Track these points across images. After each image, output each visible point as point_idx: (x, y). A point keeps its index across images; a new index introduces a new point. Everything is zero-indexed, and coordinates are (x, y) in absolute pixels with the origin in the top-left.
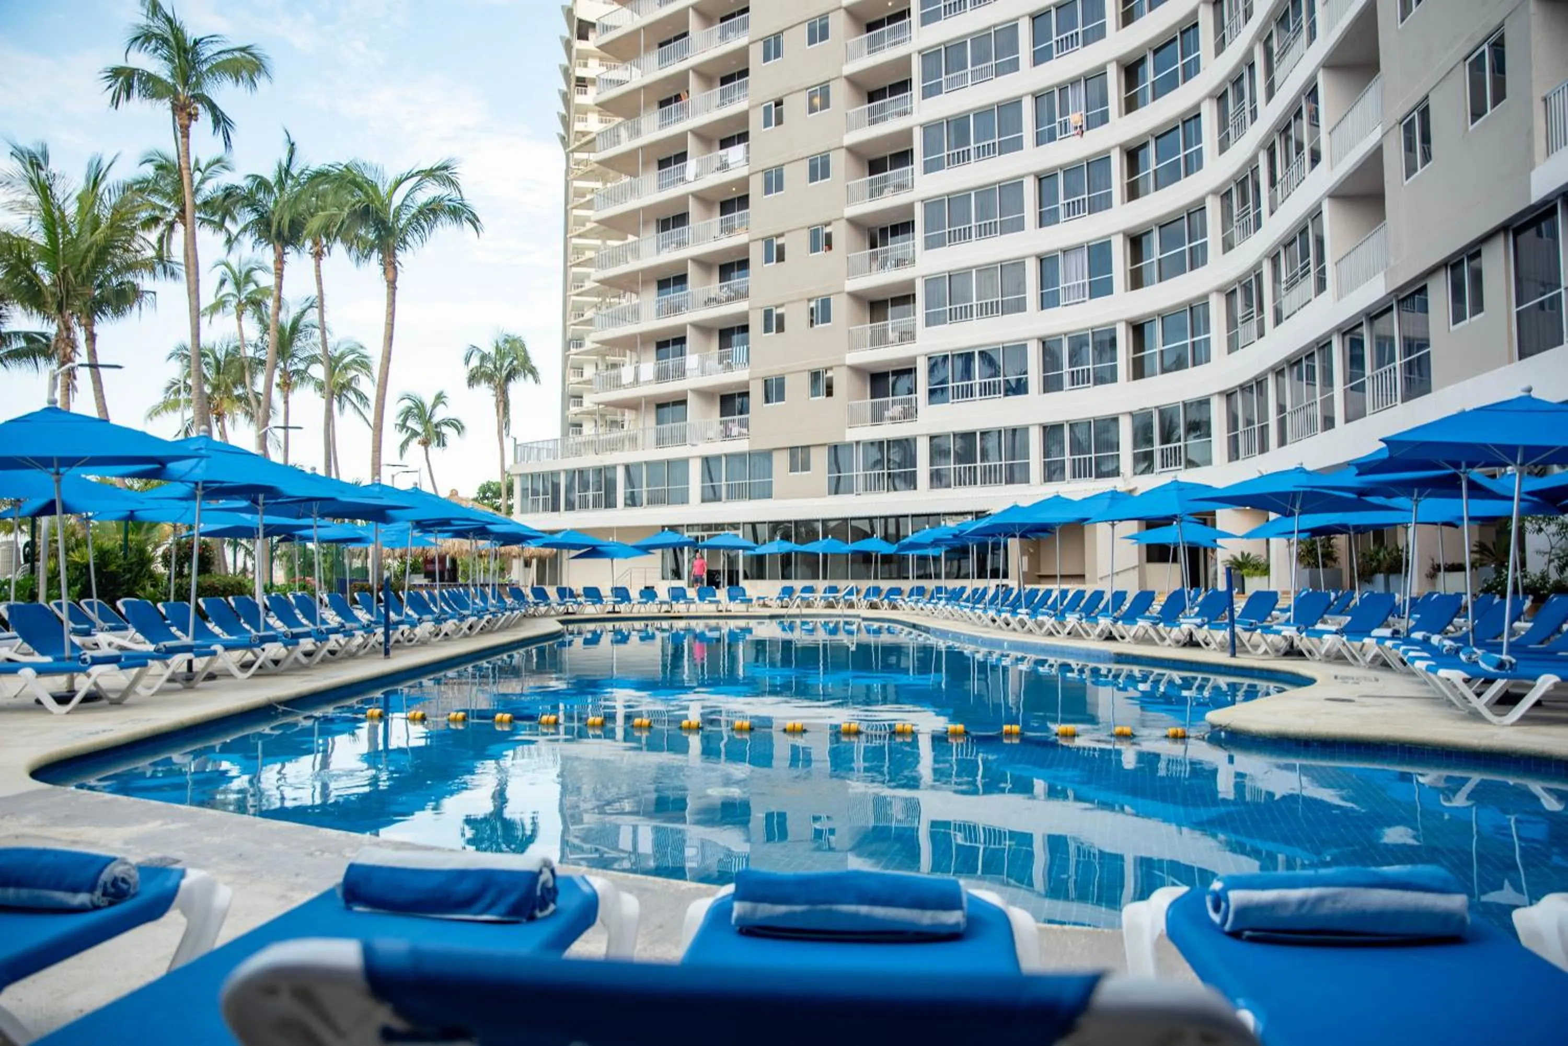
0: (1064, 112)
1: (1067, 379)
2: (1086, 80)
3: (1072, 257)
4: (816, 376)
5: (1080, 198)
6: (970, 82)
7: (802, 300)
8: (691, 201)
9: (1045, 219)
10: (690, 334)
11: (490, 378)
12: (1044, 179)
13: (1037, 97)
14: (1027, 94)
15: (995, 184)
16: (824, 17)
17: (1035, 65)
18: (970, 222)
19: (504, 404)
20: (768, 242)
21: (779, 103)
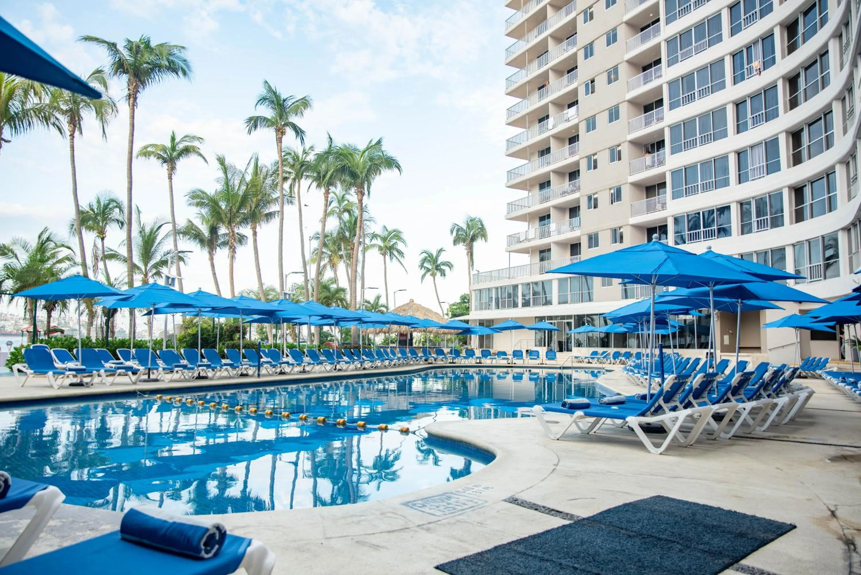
0: (750, 61)
1: (755, 225)
2: (763, 40)
3: (756, 150)
4: (614, 231)
5: (760, 113)
6: (694, 53)
7: (606, 189)
8: (552, 140)
9: (739, 129)
10: (553, 213)
11: (464, 241)
12: (739, 104)
13: (734, 55)
14: (727, 55)
15: (709, 111)
16: (614, 30)
17: (732, 35)
18: (696, 136)
19: (471, 254)
20: (589, 158)
21: (593, 81)
